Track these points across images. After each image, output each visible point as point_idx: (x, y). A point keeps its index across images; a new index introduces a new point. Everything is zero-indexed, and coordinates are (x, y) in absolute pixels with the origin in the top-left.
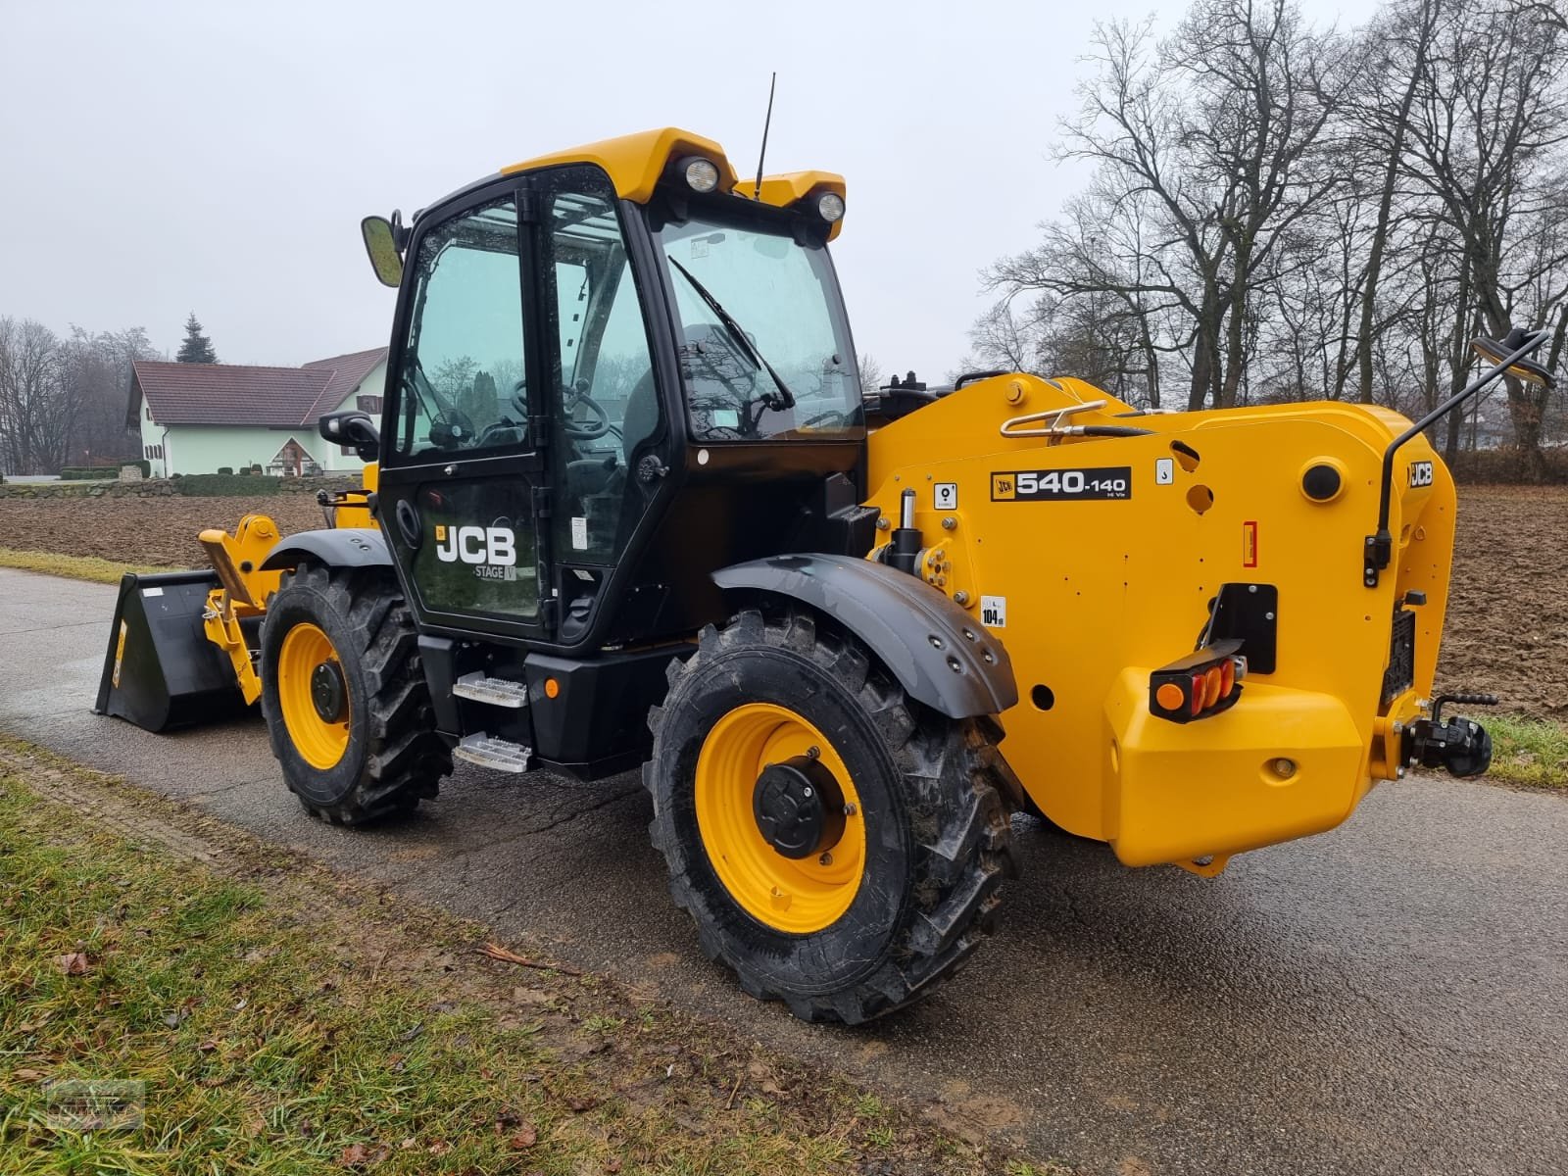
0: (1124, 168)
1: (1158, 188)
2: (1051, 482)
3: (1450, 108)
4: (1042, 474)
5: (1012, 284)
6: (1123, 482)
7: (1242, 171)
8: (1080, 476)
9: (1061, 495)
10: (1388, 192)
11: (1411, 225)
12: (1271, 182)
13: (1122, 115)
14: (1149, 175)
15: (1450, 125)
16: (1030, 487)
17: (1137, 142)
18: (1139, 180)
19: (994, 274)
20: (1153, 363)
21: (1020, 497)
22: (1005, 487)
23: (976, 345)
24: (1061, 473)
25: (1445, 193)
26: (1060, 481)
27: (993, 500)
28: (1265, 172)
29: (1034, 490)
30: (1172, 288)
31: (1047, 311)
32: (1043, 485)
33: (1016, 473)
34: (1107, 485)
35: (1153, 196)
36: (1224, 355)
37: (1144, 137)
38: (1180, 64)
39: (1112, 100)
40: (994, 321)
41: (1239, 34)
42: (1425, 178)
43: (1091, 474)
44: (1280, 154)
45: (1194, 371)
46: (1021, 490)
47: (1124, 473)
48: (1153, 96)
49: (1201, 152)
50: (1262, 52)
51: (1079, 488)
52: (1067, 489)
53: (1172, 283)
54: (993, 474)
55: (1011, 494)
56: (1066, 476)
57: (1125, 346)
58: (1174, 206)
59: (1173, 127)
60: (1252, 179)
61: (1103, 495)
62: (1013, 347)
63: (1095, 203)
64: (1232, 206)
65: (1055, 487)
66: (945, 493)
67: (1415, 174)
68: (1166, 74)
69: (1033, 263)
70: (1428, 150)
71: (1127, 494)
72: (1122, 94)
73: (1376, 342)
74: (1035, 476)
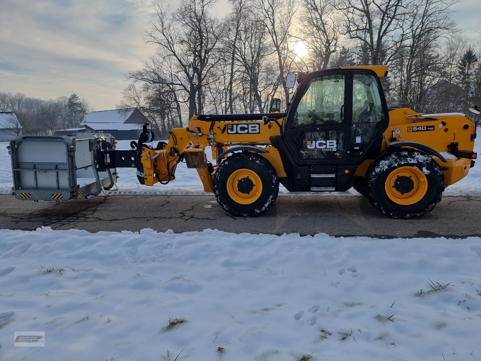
0: (165, 48)
1: (175, 55)
2: (420, 128)
3: (244, 44)
4: (418, 127)
5: (135, 79)
6: (433, 128)
7: (197, 53)
8: (425, 127)
9: (422, 131)
10: (233, 64)
11: (239, 73)
12: (205, 57)
13: (163, 32)
14: (173, 51)
15: (245, 49)
16: (415, 129)
17: (168, 41)
18: (170, 53)
19: (128, 75)
20: (178, 106)
21: (413, 131)
22: (410, 129)
23: (125, 97)
24: (422, 127)
25: (245, 66)
26: (421, 128)
27: (408, 132)
28: (203, 54)
29: (416, 130)
30: (182, 85)
31: (146, 88)
32: (418, 129)
33: (413, 127)
34: (430, 129)
35: (174, 57)
36: (197, 105)
37: (170, 40)
38: (177, 20)
39: (160, 28)
40: (130, 90)
41: (193, 15)
42: (241, 62)
43: (427, 127)
44: (206, 50)
45: (189, 108)
46: (414, 130)
47: (434, 127)
48: (171, 28)
49: (185, 47)
50: (199, 21)
51: (425, 129)
52: (423, 129)
53: (182, 83)
54: (408, 127)
55: (412, 131)
56: (423, 127)
57: (170, 100)
58: (180, 61)
59: (178, 38)
60: (200, 56)
61: (429, 130)
62: (136, 98)
63: (158, 57)
64: (195, 63)
65: (420, 129)
66: (398, 131)
67: (239, 60)
68: (174, 22)
69: (141, 74)
70: (241, 55)
71: (434, 130)
72: (163, 26)
73: (233, 103)
74: (416, 127)
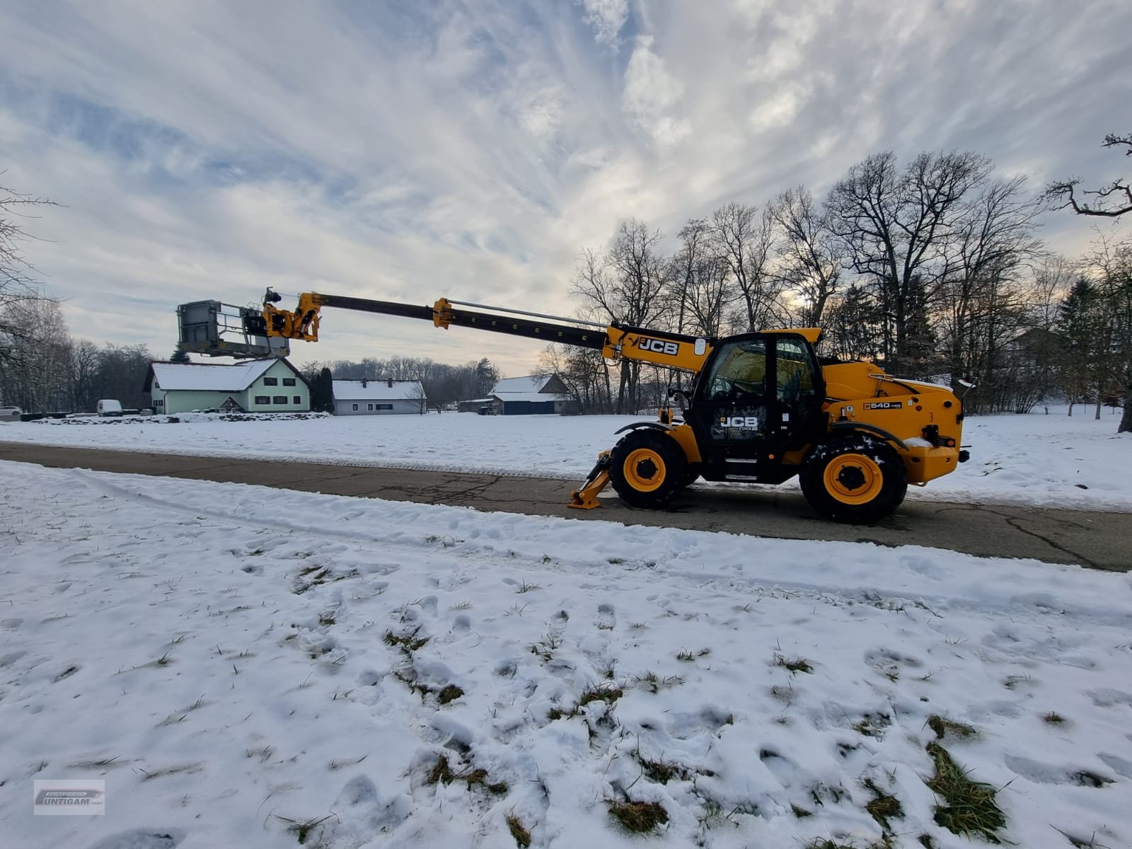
0: (594, 299)
1: (605, 307)
3: (698, 288)
4: (878, 404)
6: (900, 405)
7: (634, 304)
8: (888, 404)
9: (883, 408)
10: (682, 315)
12: (644, 307)
13: (592, 280)
14: (603, 302)
15: (699, 294)
16: (874, 406)
17: (598, 290)
18: (599, 304)
20: (606, 370)
21: (872, 409)
22: (868, 406)
24: (883, 403)
25: (700, 318)
27: (864, 409)
28: (642, 303)
29: (876, 407)
32: (879, 406)
33: (871, 404)
34: (895, 406)
35: (605, 309)
36: (631, 369)
37: (600, 288)
38: (611, 264)
39: (588, 274)
40: (548, 351)
41: (631, 256)
42: (692, 311)
43: (891, 404)
44: (646, 298)
45: (622, 373)
46: (872, 407)
47: (900, 403)
48: (603, 274)
49: (619, 296)
50: (639, 264)
51: (889, 406)
52: (885, 407)
54: (864, 404)
55: (869, 408)
56: (885, 404)
58: (611, 314)
59: (610, 286)
60: (638, 306)
61: (894, 408)
62: (555, 362)
64: (632, 314)
65: (882, 406)
66: (850, 408)
67: (690, 310)
68: (607, 267)
70: (693, 302)
71: (901, 407)
72: (592, 272)
74: (876, 404)
